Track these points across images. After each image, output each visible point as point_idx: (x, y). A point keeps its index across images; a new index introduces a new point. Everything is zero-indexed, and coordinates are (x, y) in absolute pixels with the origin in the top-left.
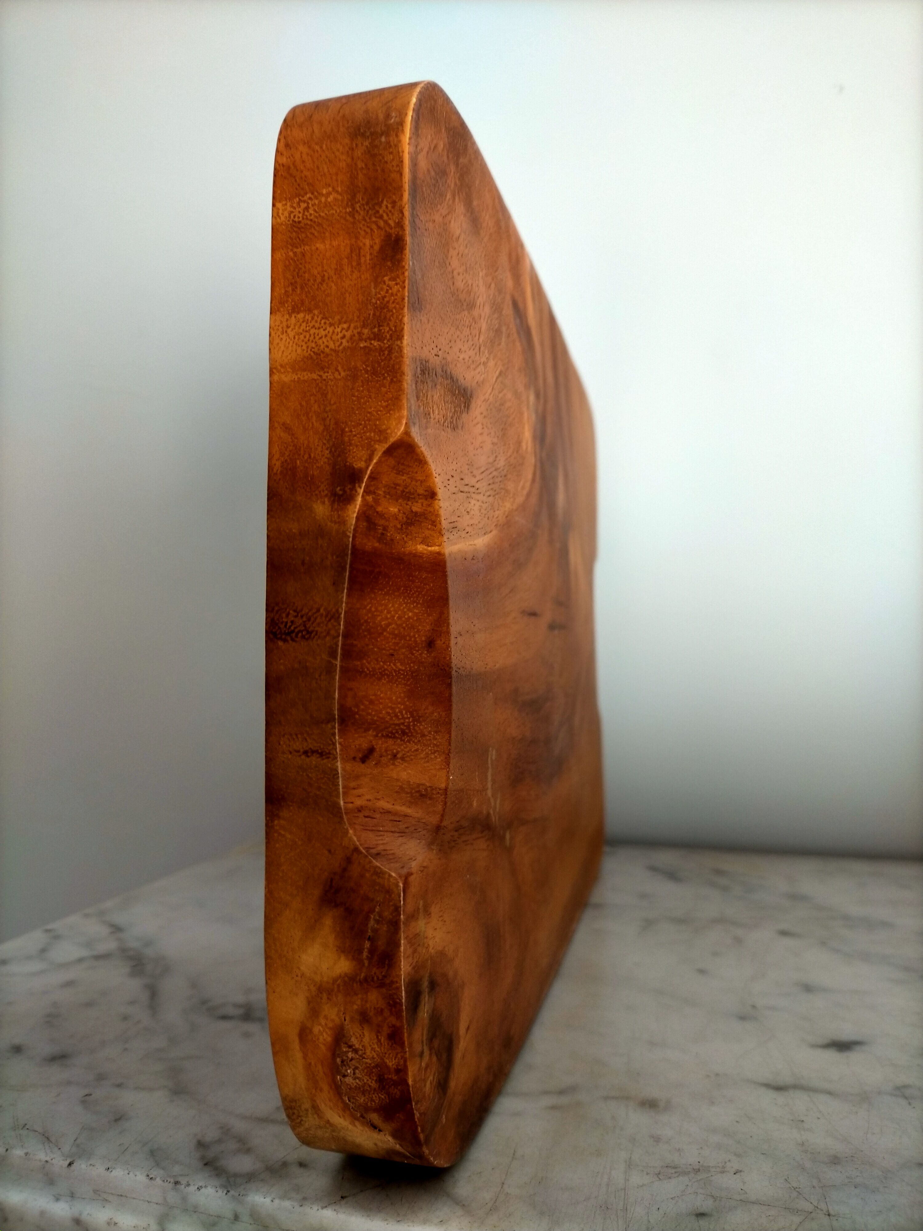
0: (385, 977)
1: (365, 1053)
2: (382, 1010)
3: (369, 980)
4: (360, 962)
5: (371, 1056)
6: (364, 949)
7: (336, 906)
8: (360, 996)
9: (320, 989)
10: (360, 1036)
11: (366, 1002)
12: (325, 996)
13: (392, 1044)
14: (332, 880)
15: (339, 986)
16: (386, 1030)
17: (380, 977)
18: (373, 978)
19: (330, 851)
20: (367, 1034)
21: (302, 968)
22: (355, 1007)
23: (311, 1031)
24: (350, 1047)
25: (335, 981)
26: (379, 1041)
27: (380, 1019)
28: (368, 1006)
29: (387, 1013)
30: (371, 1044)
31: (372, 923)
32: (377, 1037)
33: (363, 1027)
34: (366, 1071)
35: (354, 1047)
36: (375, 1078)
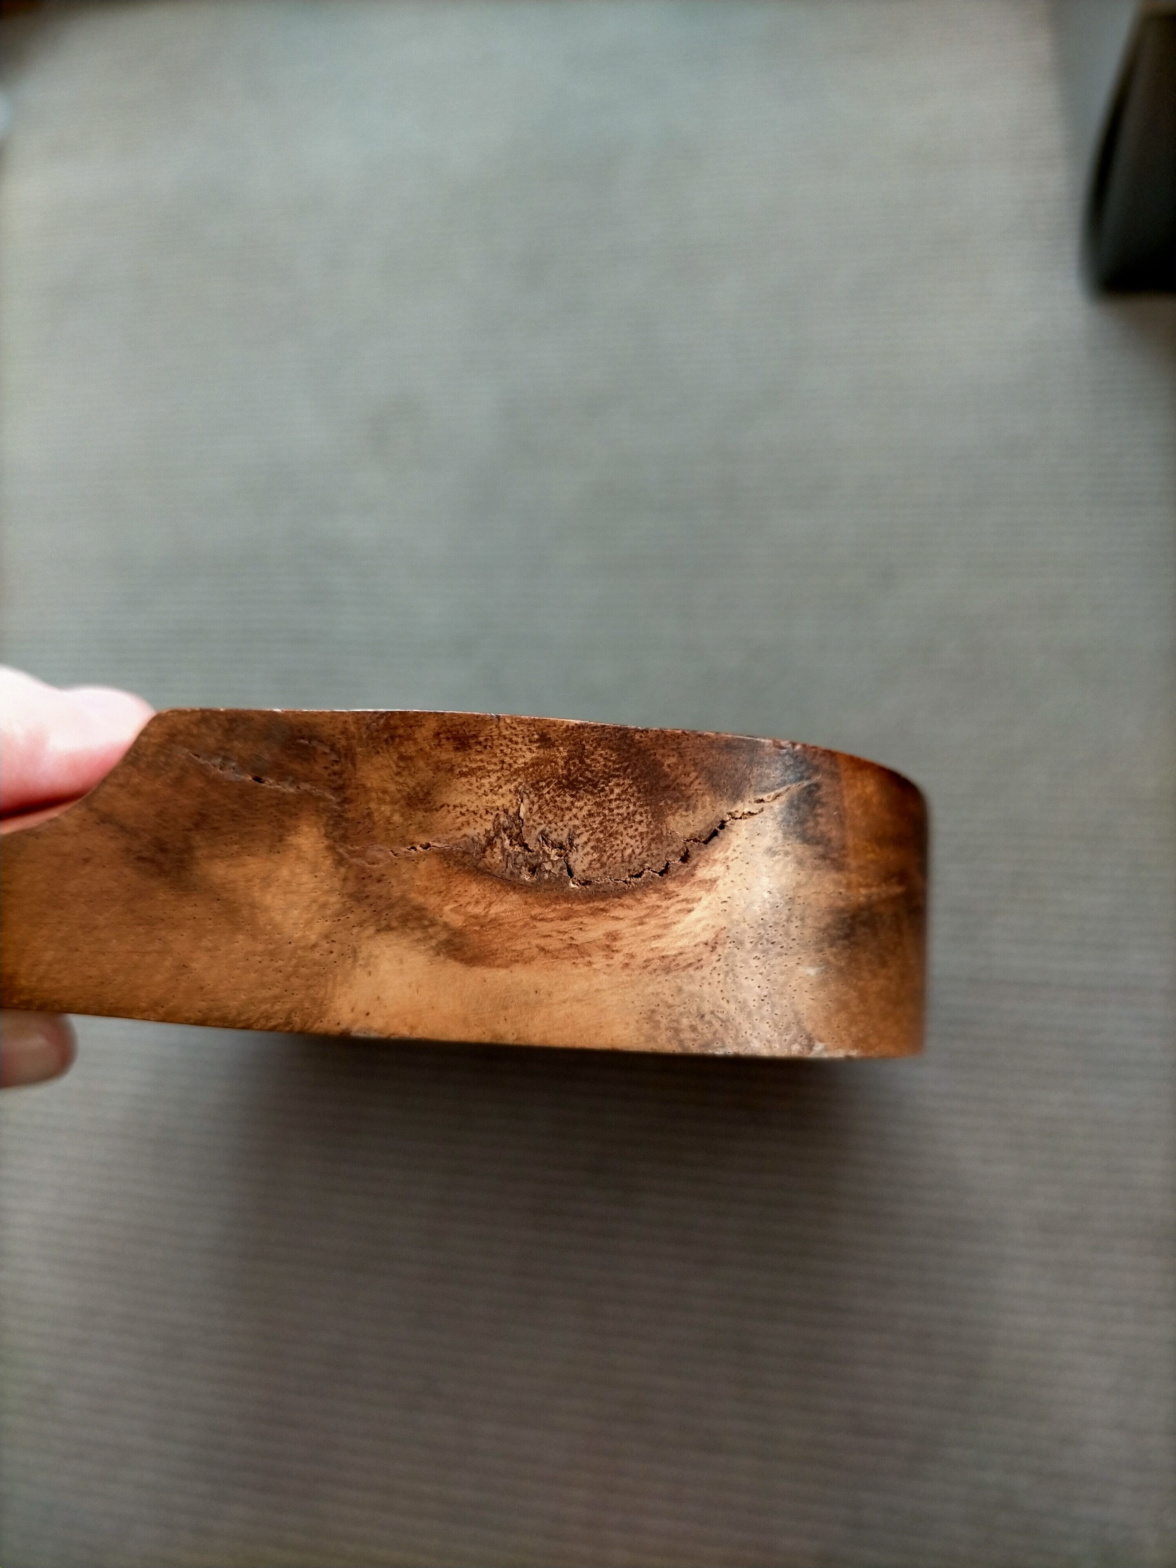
0: (333, 748)
1: (506, 811)
2: (402, 757)
3: (340, 782)
4: (303, 798)
5: (510, 796)
6: (277, 791)
7: (189, 849)
8: (373, 805)
9: (358, 897)
10: (462, 814)
11: (385, 792)
12: (373, 888)
13: (480, 743)
14: (141, 859)
15: (352, 853)
16: (446, 754)
17: (334, 757)
18: (335, 773)
19: (86, 861)
20: (454, 798)
21: (313, 938)
22: (397, 818)
23: (458, 933)
24: (490, 843)
25: (340, 862)
26: (472, 772)
27: (421, 764)
28: (392, 787)
29: (409, 749)
30: (481, 792)
31: (229, 774)
32: (463, 774)
33: (442, 806)
34: (550, 817)
35: (492, 834)
36: (569, 799)
